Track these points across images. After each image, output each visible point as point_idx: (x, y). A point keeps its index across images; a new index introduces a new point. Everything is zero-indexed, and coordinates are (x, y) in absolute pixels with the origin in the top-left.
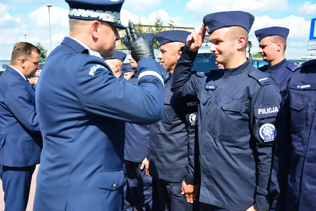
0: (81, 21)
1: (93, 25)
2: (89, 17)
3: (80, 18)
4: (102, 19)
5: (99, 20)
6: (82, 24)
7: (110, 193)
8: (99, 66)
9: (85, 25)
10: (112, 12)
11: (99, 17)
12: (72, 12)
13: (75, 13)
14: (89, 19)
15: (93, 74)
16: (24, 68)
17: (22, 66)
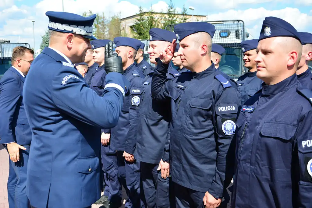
0: (58, 33)
1: (68, 37)
2: (65, 30)
3: (57, 30)
4: (76, 32)
5: (73, 33)
6: (59, 35)
7: (85, 176)
8: (71, 76)
9: (61, 36)
10: (85, 27)
11: (73, 30)
12: (51, 25)
13: (54, 26)
14: (64, 32)
15: (65, 84)
16: (20, 66)
17: (18, 65)
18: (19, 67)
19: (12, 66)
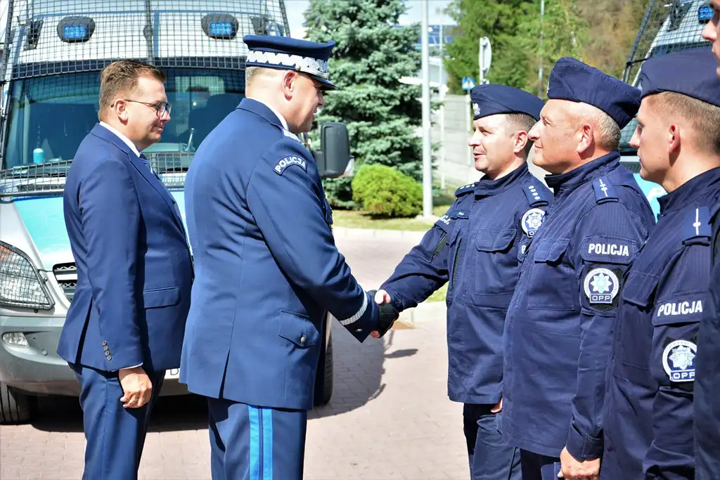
0: (267, 70)
1: (286, 77)
2: (281, 64)
3: (267, 66)
4: (300, 69)
5: (295, 70)
6: (269, 74)
7: (293, 350)
8: (294, 159)
9: (273, 75)
10: (316, 60)
11: (295, 65)
14: (280, 67)
16: (125, 122)
17: (120, 119)
18: (123, 125)
19: (102, 123)
